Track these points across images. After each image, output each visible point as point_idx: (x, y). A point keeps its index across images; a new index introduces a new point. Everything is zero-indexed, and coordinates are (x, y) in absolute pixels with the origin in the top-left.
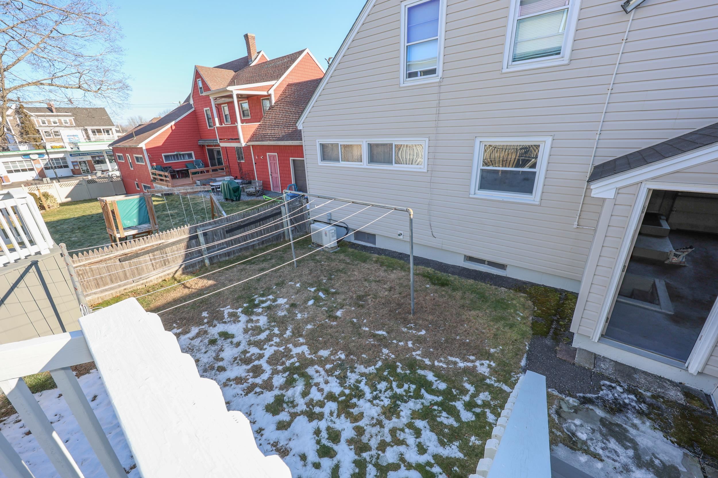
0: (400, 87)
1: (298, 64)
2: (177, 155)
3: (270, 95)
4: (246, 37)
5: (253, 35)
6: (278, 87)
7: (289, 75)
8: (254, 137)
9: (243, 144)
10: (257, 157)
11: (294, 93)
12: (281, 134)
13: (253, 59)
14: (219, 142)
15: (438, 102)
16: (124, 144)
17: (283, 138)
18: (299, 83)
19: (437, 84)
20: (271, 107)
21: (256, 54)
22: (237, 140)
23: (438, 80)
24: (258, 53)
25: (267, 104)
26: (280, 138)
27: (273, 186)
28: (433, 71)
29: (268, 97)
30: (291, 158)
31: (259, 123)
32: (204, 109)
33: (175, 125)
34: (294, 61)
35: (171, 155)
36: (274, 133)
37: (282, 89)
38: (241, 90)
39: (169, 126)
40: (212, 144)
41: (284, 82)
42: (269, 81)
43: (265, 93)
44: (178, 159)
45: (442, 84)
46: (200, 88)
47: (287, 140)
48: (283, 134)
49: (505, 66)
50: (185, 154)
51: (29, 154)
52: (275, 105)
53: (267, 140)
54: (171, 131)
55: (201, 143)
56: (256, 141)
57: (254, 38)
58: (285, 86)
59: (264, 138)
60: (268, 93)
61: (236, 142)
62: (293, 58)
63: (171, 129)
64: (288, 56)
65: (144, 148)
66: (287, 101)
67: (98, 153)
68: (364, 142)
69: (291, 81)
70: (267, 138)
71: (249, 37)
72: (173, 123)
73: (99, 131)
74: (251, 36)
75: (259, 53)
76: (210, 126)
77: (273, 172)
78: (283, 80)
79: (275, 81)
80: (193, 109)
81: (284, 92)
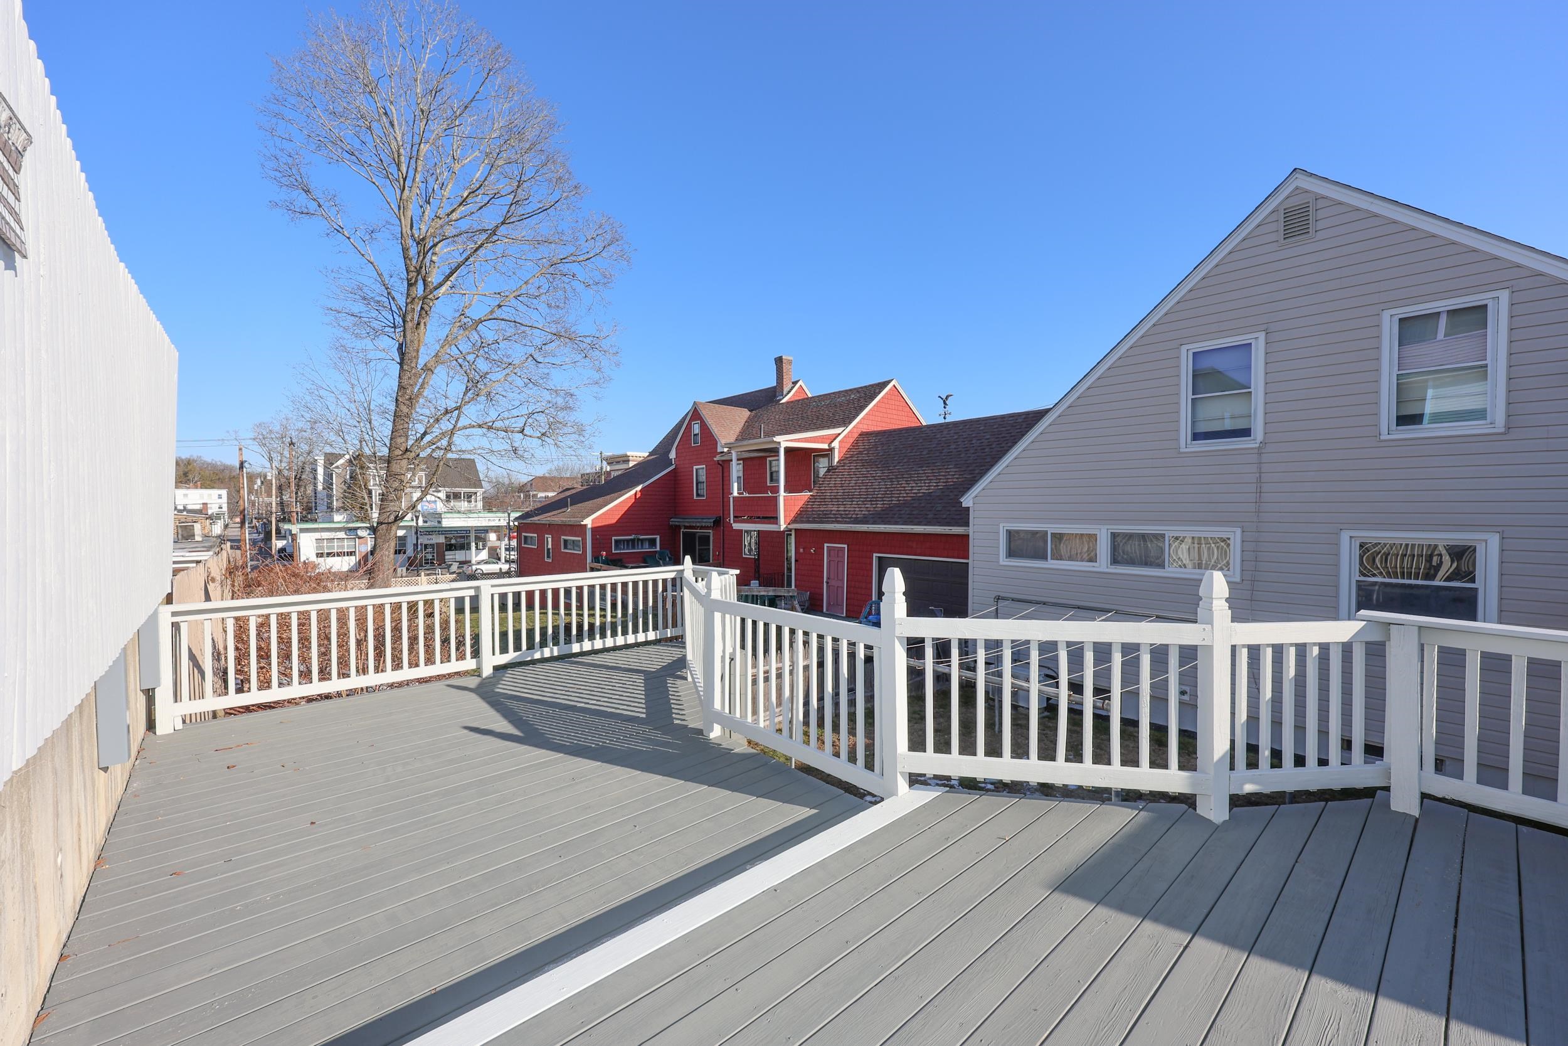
0: (1180, 453)
1: (879, 402)
2: (633, 540)
3: (831, 450)
4: (779, 361)
5: (790, 358)
6: (845, 437)
7: (863, 418)
8: (800, 517)
9: (783, 527)
10: (801, 550)
11: (876, 446)
12: (859, 513)
13: (785, 393)
14: (732, 522)
15: (1258, 475)
16: (549, 519)
17: (865, 520)
18: (884, 432)
19: (1256, 451)
20: (831, 469)
21: (791, 385)
22: (774, 519)
23: (1257, 445)
24: (793, 383)
25: (823, 465)
26: (859, 519)
27: (829, 604)
28: (1246, 432)
29: (828, 453)
30: (875, 555)
31: (811, 494)
32: (695, 467)
33: (640, 491)
34: (872, 398)
35: (624, 541)
36: (845, 511)
37: (852, 440)
38: (791, 441)
39: (633, 492)
40: (698, 525)
41: (855, 430)
42: (834, 428)
43: (826, 446)
44: (633, 548)
45: (1263, 451)
46: (694, 435)
47: (874, 523)
48: (863, 513)
49: (1384, 430)
50: (646, 539)
51: (356, 529)
52: (838, 465)
53: (832, 522)
54: (634, 501)
55: (674, 521)
56: (809, 522)
57: (790, 362)
58: (856, 435)
59: (824, 517)
60: (829, 446)
61: (773, 524)
62: (869, 393)
63: (634, 498)
64: (857, 390)
65: (589, 526)
66: (862, 460)
67: (457, 531)
68: (1104, 531)
69: (865, 428)
70: (830, 518)
71: (784, 361)
72: (639, 488)
73: (457, 496)
74: (786, 360)
75: (795, 383)
76: (698, 495)
77: (832, 577)
78: (854, 427)
79: (844, 428)
80: (673, 467)
81: (854, 444)
